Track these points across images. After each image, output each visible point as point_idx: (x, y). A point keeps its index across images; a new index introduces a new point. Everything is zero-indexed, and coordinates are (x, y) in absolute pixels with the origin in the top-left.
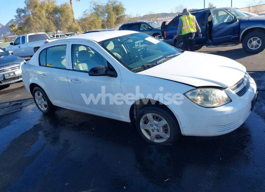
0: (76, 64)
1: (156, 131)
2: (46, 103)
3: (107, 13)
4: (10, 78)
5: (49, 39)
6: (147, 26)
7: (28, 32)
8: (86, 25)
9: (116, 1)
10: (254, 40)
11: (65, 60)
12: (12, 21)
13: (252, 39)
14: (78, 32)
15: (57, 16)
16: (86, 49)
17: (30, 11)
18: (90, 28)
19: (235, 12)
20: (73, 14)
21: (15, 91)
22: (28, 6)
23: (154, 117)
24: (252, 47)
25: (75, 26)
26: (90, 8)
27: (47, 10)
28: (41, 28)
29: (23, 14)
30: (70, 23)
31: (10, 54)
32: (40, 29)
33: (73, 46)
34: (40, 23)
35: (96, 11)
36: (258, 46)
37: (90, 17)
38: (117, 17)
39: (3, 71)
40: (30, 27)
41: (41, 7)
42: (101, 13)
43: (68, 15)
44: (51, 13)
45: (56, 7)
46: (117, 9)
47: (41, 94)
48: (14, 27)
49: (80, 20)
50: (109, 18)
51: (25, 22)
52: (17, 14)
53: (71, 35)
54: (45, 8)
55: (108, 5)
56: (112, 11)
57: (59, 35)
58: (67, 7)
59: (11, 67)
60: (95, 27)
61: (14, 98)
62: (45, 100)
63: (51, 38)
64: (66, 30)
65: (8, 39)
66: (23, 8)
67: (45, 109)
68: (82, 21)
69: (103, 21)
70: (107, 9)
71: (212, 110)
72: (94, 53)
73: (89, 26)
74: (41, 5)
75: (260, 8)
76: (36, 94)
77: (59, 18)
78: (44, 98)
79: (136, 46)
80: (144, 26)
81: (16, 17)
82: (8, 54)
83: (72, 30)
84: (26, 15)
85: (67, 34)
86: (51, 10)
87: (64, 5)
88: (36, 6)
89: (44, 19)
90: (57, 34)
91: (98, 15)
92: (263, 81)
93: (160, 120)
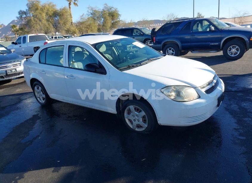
0: (71, 62)
1: (137, 121)
2: (44, 96)
3: (103, 18)
4: (12, 74)
5: (48, 40)
6: (139, 32)
7: (28, 33)
8: (83, 29)
9: (112, 8)
10: (233, 48)
11: (62, 59)
12: (13, 21)
13: (231, 47)
14: (75, 35)
15: (56, 19)
16: (81, 50)
17: (31, 14)
18: (87, 31)
19: (217, 22)
20: (71, 17)
21: (16, 86)
22: (29, 8)
23: (135, 109)
24: (232, 54)
25: (73, 29)
26: (88, 13)
27: (47, 14)
28: (41, 29)
29: (24, 16)
30: (68, 26)
31: (13, 52)
32: (40, 31)
33: (70, 47)
34: (40, 25)
35: (93, 16)
36: (237, 53)
37: (87, 21)
38: (112, 22)
39: (6, 67)
40: (30, 28)
41: (42, 10)
42: (98, 17)
43: (67, 19)
44: (50, 16)
45: (55, 11)
46: (113, 15)
47: (40, 88)
48: (15, 27)
49: (78, 23)
50: (105, 22)
51: (26, 24)
52: (18, 16)
53: (69, 37)
54: (45, 11)
55: (104, 11)
56: (108, 17)
57: (57, 36)
58: (66, 11)
59: (13, 64)
60: (92, 31)
61: (15, 92)
62: (43, 94)
63: (50, 39)
64: (64, 32)
65: (9, 39)
66: (25, 10)
67: (43, 102)
68: (80, 25)
69: (99, 25)
70: (103, 14)
71: (182, 104)
72: (88, 54)
73: (86, 29)
74: (42, 8)
75: (244, 19)
76: (36, 88)
77: (58, 20)
78: (42, 92)
79: (128, 49)
80: (137, 32)
81: (17, 18)
82: (10, 52)
83: (70, 33)
84: (27, 17)
85: (65, 36)
86: (51, 13)
87: (63, 9)
88: (37, 9)
89: (44, 22)
90: (55, 36)
91: (95, 19)
92: (236, 84)
93: (140, 111)
